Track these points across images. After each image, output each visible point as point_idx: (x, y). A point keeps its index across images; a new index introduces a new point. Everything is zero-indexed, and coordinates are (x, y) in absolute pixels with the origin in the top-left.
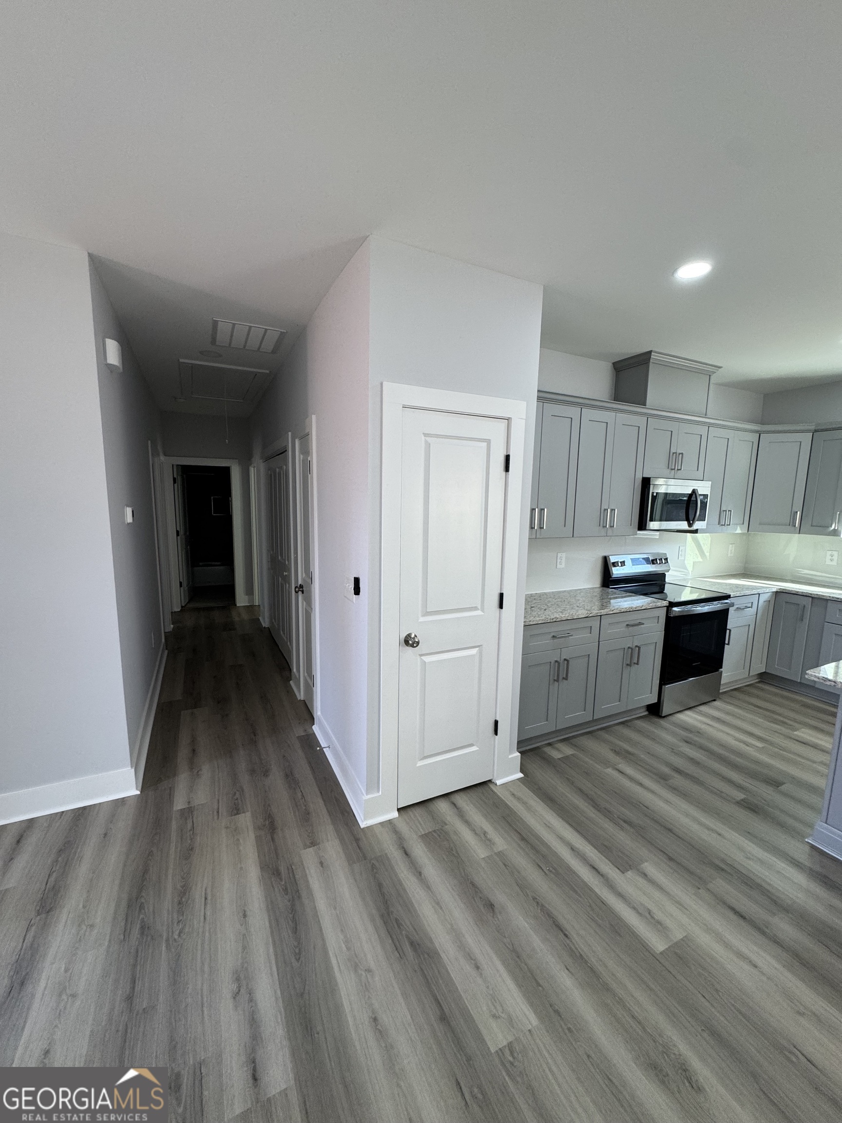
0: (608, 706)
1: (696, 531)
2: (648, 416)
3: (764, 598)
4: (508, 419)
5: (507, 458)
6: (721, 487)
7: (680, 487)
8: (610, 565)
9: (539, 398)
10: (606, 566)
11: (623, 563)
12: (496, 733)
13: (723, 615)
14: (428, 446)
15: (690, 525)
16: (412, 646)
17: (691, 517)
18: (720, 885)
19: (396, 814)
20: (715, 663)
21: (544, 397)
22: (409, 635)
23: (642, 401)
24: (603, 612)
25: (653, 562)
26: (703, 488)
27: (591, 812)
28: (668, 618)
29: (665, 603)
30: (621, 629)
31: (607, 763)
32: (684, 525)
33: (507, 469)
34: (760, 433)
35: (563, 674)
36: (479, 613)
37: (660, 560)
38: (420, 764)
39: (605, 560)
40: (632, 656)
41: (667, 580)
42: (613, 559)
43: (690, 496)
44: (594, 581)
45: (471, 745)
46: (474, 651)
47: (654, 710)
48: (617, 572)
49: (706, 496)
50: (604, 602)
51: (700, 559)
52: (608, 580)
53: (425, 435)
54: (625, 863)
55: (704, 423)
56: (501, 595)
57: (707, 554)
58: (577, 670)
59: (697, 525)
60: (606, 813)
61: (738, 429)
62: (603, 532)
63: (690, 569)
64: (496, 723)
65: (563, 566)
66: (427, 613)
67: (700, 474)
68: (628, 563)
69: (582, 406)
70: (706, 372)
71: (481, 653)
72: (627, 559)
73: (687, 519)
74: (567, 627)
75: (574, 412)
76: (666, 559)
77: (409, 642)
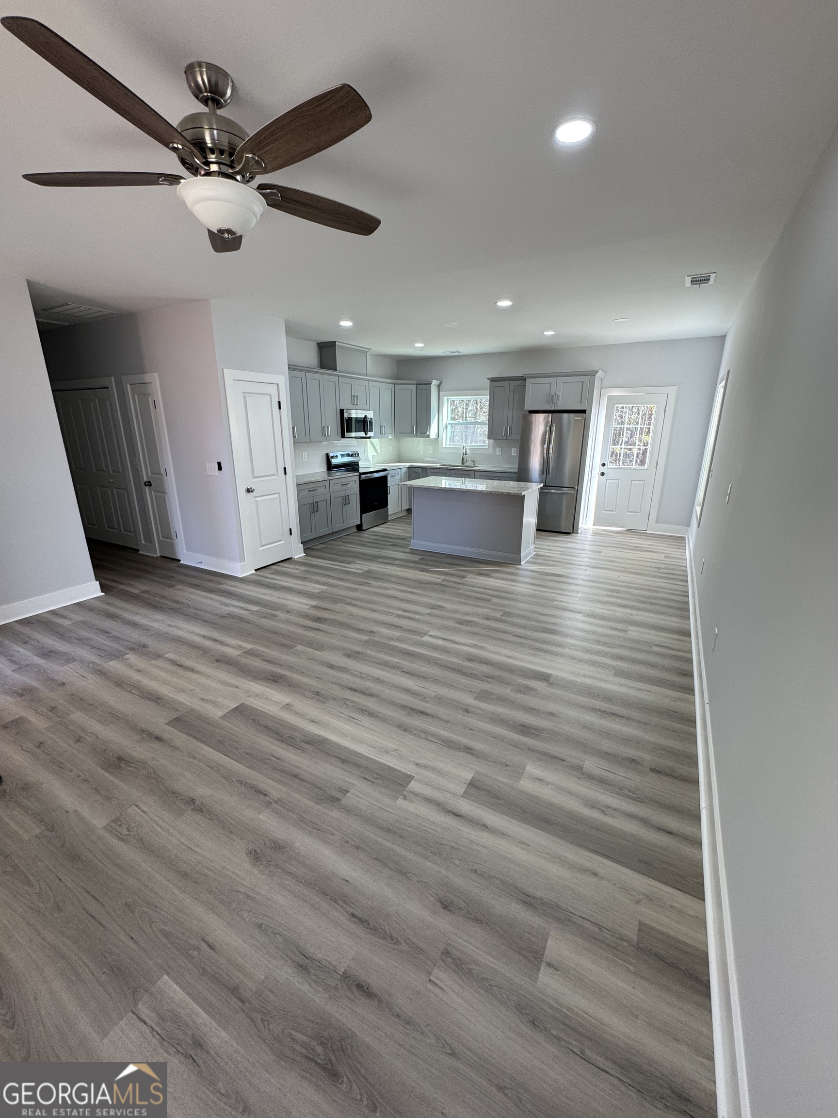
0: (338, 526)
1: (369, 438)
2: (339, 376)
3: (404, 470)
4: (277, 384)
5: (279, 403)
6: (378, 413)
7: (361, 414)
8: (330, 458)
9: (289, 369)
10: (328, 458)
11: (337, 456)
12: (291, 534)
13: (385, 478)
14: (245, 398)
15: (366, 434)
16: (252, 492)
17: (366, 430)
18: (381, 560)
19: (255, 572)
20: (384, 504)
21: (292, 368)
22: (248, 488)
23: (334, 368)
24: (330, 478)
25: (352, 455)
26: (370, 415)
27: (336, 557)
28: (360, 481)
29: (358, 474)
30: (339, 487)
31: (341, 546)
32: (362, 434)
33: (280, 408)
34: (394, 384)
35: (316, 510)
36: (276, 477)
37: (355, 454)
38: (260, 549)
39: (327, 455)
40: (346, 500)
41: (360, 466)
42: (331, 455)
43: (364, 418)
44: (323, 468)
45: (281, 540)
46: (277, 496)
47: (359, 528)
48: (334, 461)
49: (371, 419)
50: (329, 475)
51: (376, 454)
52: (330, 467)
53: (243, 393)
54: (349, 563)
55: (366, 380)
56: (285, 468)
57: (379, 451)
58: (322, 506)
59: (370, 434)
60: (342, 556)
61: (383, 382)
62: (324, 438)
63: (371, 460)
64: (290, 529)
65: (306, 459)
66: (255, 477)
67: (367, 407)
68: (339, 456)
69: (306, 371)
70: (364, 352)
71: (279, 496)
72: (339, 454)
73: (364, 431)
74: (315, 485)
75: (302, 374)
76: (358, 454)
77: (249, 491)
